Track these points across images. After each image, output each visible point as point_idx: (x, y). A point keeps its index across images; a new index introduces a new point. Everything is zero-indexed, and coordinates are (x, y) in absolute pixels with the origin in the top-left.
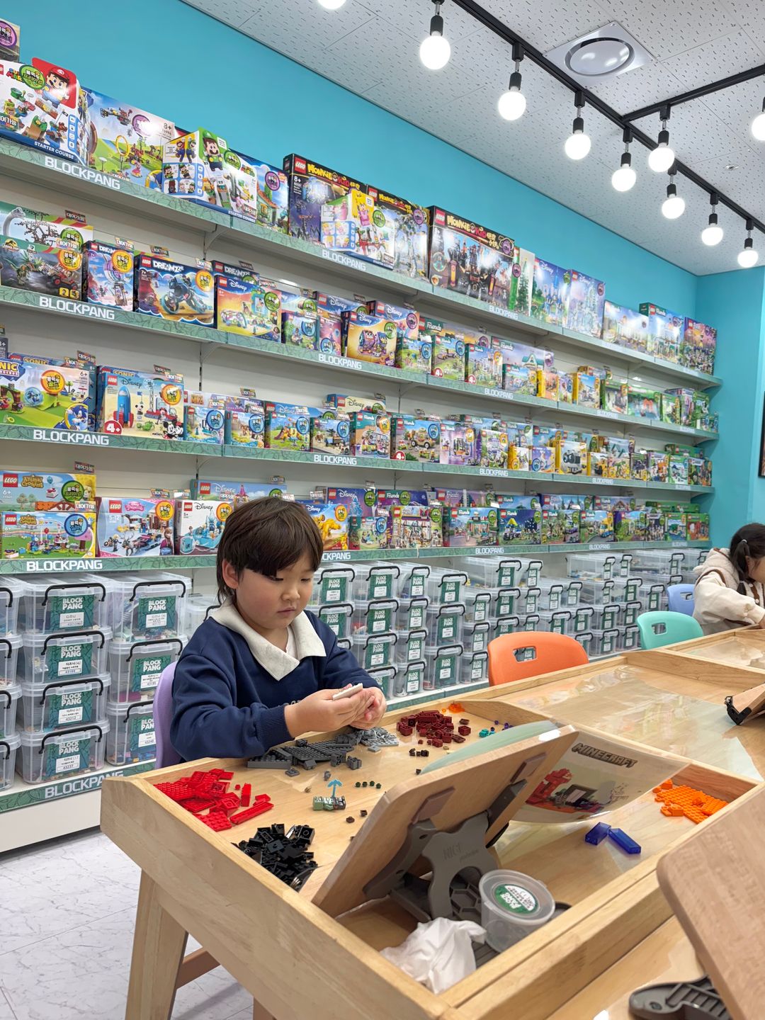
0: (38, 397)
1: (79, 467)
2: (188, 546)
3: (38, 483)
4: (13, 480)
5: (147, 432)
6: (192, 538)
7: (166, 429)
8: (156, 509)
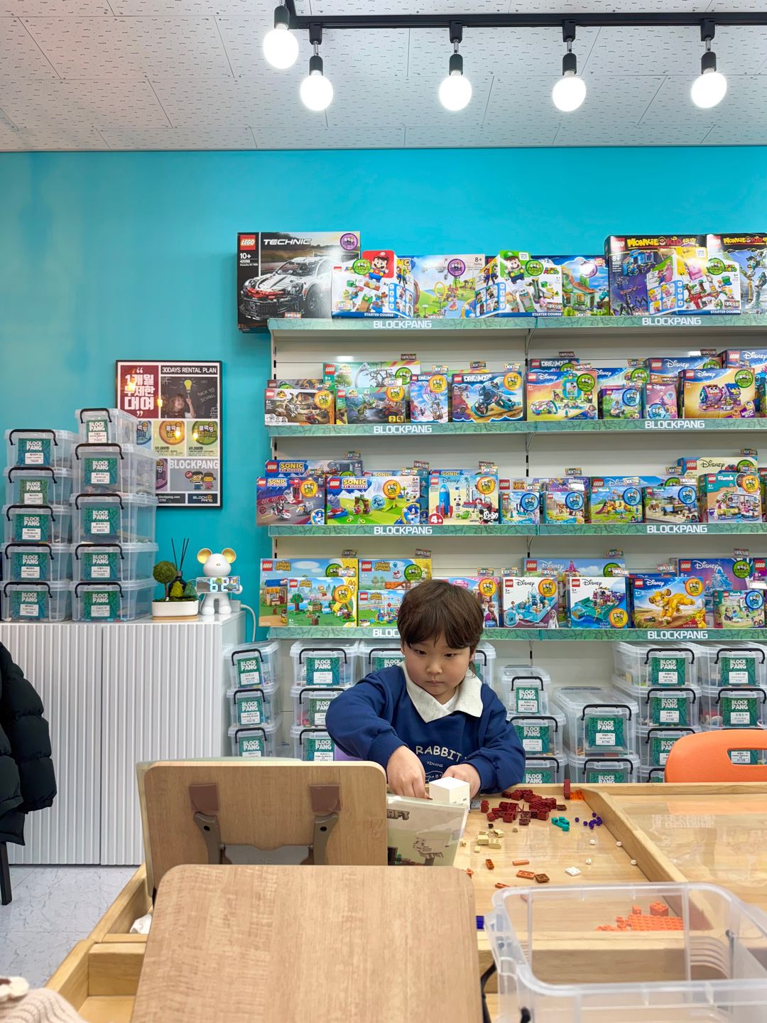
0: (381, 502)
1: (419, 553)
2: (512, 619)
3: (386, 567)
4: (368, 566)
5: (464, 520)
6: (515, 612)
7: (482, 516)
8: (479, 585)
